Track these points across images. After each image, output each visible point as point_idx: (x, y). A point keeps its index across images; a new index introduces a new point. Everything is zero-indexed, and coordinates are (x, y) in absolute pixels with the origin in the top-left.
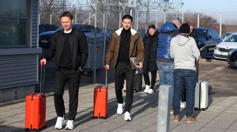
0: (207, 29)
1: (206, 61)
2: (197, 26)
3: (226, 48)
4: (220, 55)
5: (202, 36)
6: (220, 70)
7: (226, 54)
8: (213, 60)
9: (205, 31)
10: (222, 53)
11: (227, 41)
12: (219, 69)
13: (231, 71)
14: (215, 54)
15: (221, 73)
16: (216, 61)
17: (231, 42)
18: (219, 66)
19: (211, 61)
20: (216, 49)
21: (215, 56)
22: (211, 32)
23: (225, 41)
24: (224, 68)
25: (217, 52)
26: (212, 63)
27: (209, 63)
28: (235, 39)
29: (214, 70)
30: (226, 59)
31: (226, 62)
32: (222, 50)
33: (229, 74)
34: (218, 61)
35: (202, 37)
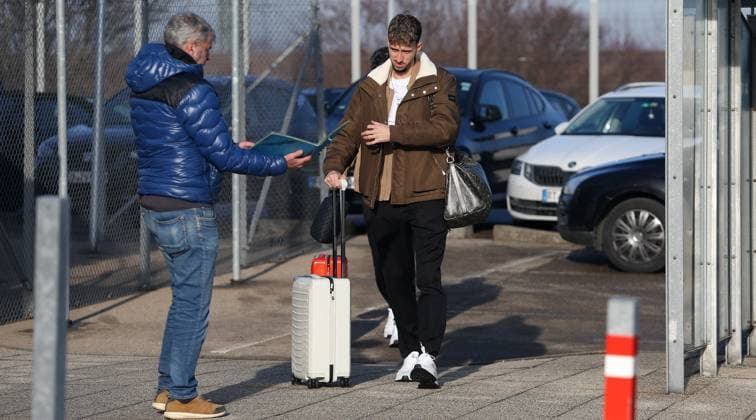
0: (480, 76)
1: (466, 237)
3: (566, 168)
4: (538, 203)
6: (523, 269)
7: (554, 195)
8: (499, 230)
9: (466, 86)
10: (544, 192)
11: (575, 132)
12: (519, 265)
13: (572, 273)
14: (511, 198)
15: (517, 283)
16: (514, 231)
17: (601, 134)
18: (521, 254)
19: (491, 237)
20: (516, 172)
21: (513, 207)
22: (500, 90)
23: (564, 134)
24: (548, 261)
25: (522, 187)
26: (499, 243)
27: (482, 242)
28: (621, 120)
29: (493, 270)
30: (554, 218)
31: (556, 238)
32: (545, 176)
33: (557, 286)
34: (528, 231)
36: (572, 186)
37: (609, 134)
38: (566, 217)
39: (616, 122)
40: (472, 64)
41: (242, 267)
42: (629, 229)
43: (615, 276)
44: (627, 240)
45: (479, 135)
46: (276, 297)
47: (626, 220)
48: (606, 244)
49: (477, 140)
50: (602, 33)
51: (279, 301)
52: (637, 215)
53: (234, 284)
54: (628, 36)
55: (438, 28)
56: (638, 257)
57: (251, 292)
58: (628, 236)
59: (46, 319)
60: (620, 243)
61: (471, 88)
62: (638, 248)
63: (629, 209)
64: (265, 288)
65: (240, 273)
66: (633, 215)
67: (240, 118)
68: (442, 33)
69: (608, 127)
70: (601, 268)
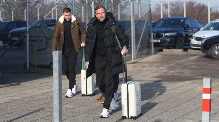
0: (186, 18)
1: (182, 52)
3: (203, 37)
4: (197, 45)
5: (180, 26)
7: (200, 43)
8: (189, 50)
9: (182, 21)
10: (198, 43)
11: (205, 30)
12: (193, 58)
13: (204, 60)
14: (192, 44)
15: (192, 62)
16: (192, 50)
17: (210, 30)
18: (193, 55)
19: (187, 52)
20: (193, 38)
21: (192, 46)
22: (189, 21)
23: (202, 30)
24: (199, 57)
25: (194, 41)
26: (189, 53)
27: (185, 53)
28: (214, 27)
29: (187, 59)
30: (200, 48)
31: (200, 52)
32: (198, 39)
33: (200, 63)
34: (195, 50)
35: (180, 27)
36: (204, 41)
37: (212, 30)
38: (202, 48)
39: (213, 27)
40: (185, 16)
41: (134, 59)
42: (215, 50)
43: (213, 60)
44: (215, 53)
45: (185, 31)
46: (141, 66)
47: (215, 48)
48: (211, 54)
49: (184, 32)
50: (211, 10)
51: (141, 67)
52: (217, 47)
53: (132, 63)
54: (217, 10)
56: (218, 56)
57: (135, 65)
58: (215, 52)
60: (214, 53)
61: (183, 21)
62: (217, 54)
63: (215, 46)
64: (139, 64)
65: (134, 61)
66: (216, 47)
67: (133, 28)
68: (180, 10)
69: (211, 29)
70: (210, 58)
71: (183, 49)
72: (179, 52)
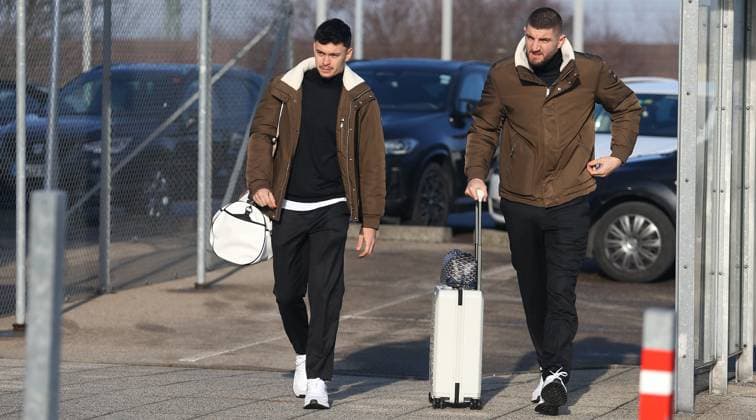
0: (461, 69)
1: (445, 241)
2: (438, 53)
5: (434, 107)
6: (507, 277)
9: (445, 79)
12: (503, 272)
14: (494, 200)
16: (497, 235)
18: (504, 260)
19: (471, 241)
21: (495, 210)
27: (462, 247)
35: (432, 111)
37: (599, 132)
39: (607, 120)
40: (446, 54)
41: (207, 270)
42: (622, 235)
43: (607, 285)
44: (620, 247)
45: (459, 132)
46: (243, 303)
47: (619, 225)
48: (597, 251)
49: (456, 137)
51: (247, 307)
52: (632, 220)
53: (198, 288)
54: (608, 28)
55: (406, 15)
56: (633, 266)
57: (217, 297)
58: (621, 243)
59: (39, 321)
60: (612, 250)
61: (451, 81)
62: (631, 256)
63: (623, 214)
64: (232, 293)
65: (205, 276)
66: (627, 220)
69: (598, 124)
70: (592, 277)
71: (446, 225)
72: (427, 242)
